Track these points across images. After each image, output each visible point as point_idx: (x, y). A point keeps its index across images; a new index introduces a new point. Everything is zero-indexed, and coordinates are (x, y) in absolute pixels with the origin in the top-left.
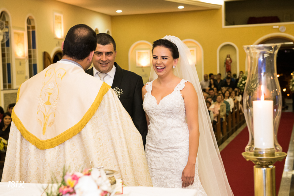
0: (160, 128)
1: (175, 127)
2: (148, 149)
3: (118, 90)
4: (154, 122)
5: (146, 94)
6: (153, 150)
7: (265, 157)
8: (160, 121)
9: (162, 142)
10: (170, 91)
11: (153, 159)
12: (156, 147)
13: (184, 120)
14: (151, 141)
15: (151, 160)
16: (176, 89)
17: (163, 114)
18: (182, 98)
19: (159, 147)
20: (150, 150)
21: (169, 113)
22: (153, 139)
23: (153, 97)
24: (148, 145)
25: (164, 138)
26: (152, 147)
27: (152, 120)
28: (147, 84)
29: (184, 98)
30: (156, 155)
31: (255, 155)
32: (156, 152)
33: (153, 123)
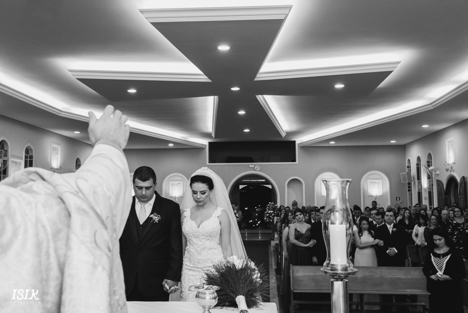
0: (199, 249)
1: (211, 249)
2: (186, 269)
3: (156, 216)
4: (194, 244)
5: (185, 219)
6: (191, 270)
7: (339, 272)
8: (200, 243)
9: (201, 262)
10: (208, 217)
11: (191, 278)
12: (195, 266)
13: (218, 242)
14: (190, 261)
15: (189, 279)
16: (213, 215)
17: (202, 237)
18: (219, 223)
19: (198, 266)
20: (188, 269)
21: (207, 236)
22: (191, 259)
23: (193, 221)
24: (186, 265)
25: (203, 259)
26: (190, 267)
27: (192, 242)
28: (186, 211)
29: (220, 223)
30: (194, 273)
31: (331, 270)
32: (194, 271)
33: (192, 245)
